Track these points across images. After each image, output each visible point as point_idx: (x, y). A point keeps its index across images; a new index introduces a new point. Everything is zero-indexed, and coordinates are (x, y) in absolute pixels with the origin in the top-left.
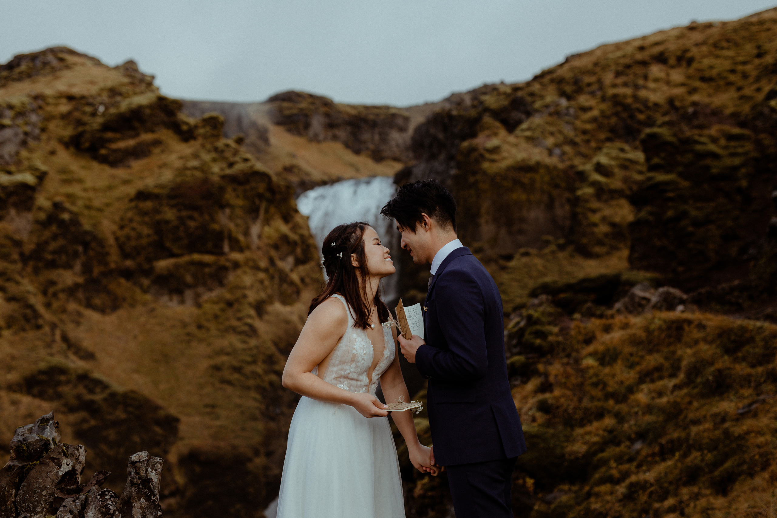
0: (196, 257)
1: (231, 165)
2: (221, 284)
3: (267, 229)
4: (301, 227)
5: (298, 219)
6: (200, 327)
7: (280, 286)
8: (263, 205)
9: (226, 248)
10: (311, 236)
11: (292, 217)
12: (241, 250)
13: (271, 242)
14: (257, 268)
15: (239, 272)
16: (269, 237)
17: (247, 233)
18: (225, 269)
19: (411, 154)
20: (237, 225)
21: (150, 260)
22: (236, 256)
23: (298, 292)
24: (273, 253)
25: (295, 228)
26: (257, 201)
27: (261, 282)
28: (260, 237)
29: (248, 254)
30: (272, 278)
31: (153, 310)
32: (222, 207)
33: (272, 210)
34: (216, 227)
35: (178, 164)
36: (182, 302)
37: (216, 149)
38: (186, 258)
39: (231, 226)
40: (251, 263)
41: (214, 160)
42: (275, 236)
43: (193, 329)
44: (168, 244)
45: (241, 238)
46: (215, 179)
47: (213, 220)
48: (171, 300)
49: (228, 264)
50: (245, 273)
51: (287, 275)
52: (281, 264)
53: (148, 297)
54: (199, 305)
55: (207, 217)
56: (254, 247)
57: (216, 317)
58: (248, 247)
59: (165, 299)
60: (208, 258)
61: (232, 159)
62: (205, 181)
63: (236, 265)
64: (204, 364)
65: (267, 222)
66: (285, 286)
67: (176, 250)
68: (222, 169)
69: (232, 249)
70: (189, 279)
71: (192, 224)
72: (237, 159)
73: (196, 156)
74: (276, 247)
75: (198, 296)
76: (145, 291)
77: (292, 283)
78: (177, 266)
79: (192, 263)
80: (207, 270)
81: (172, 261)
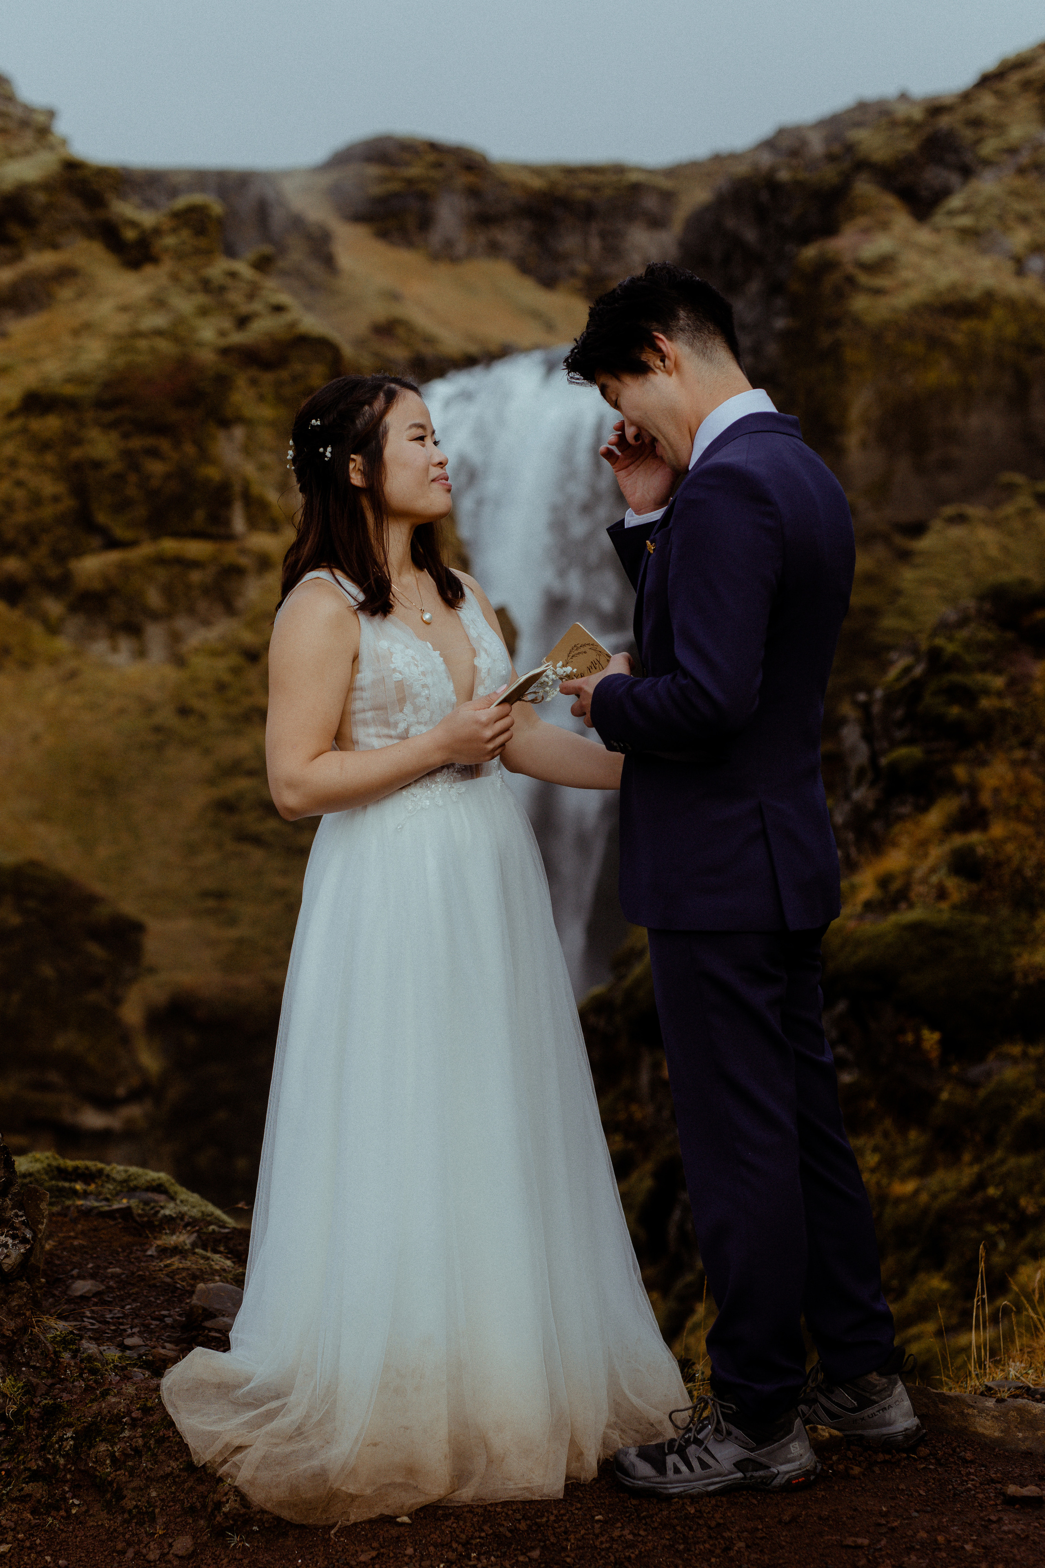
0: (169, 546)
1: (243, 322)
2: (229, 608)
6: (184, 712)
9: (239, 524)
12: (274, 527)
15: (269, 578)
17: (286, 486)
18: (234, 572)
20: (262, 468)
21: (61, 557)
22: (263, 541)
31: (73, 675)
32: (226, 422)
34: (212, 473)
35: (118, 323)
36: (141, 653)
37: (206, 286)
38: (147, 549)
39: (250, 469)
41: (203, 312)
43: (167, 717)
44: (102, 518)
45: (273, 497)
46: (207, 356)
47: (205, 456)
48: (115, 649)
49: (244, 561)
53: (62, 644)
54: (179, 661)
55: (190, 449)
57: (221, 687)
58: (288, 522)
59: (100, 647)
60: (196, 549)
61: (244, 308)
62: (184, 362)
63: (262, 562)
64: (198, 798)
67: (121, 533)
68: (222, 334)
69: (253, 525)
70: (154, 598)
71: (156, 468)
72: (257, 306)
75: (176, 638)
76: (53, 629)
78: (125, 569)
79: (161, 560)
80: (196, 577)
81: (113, 557)
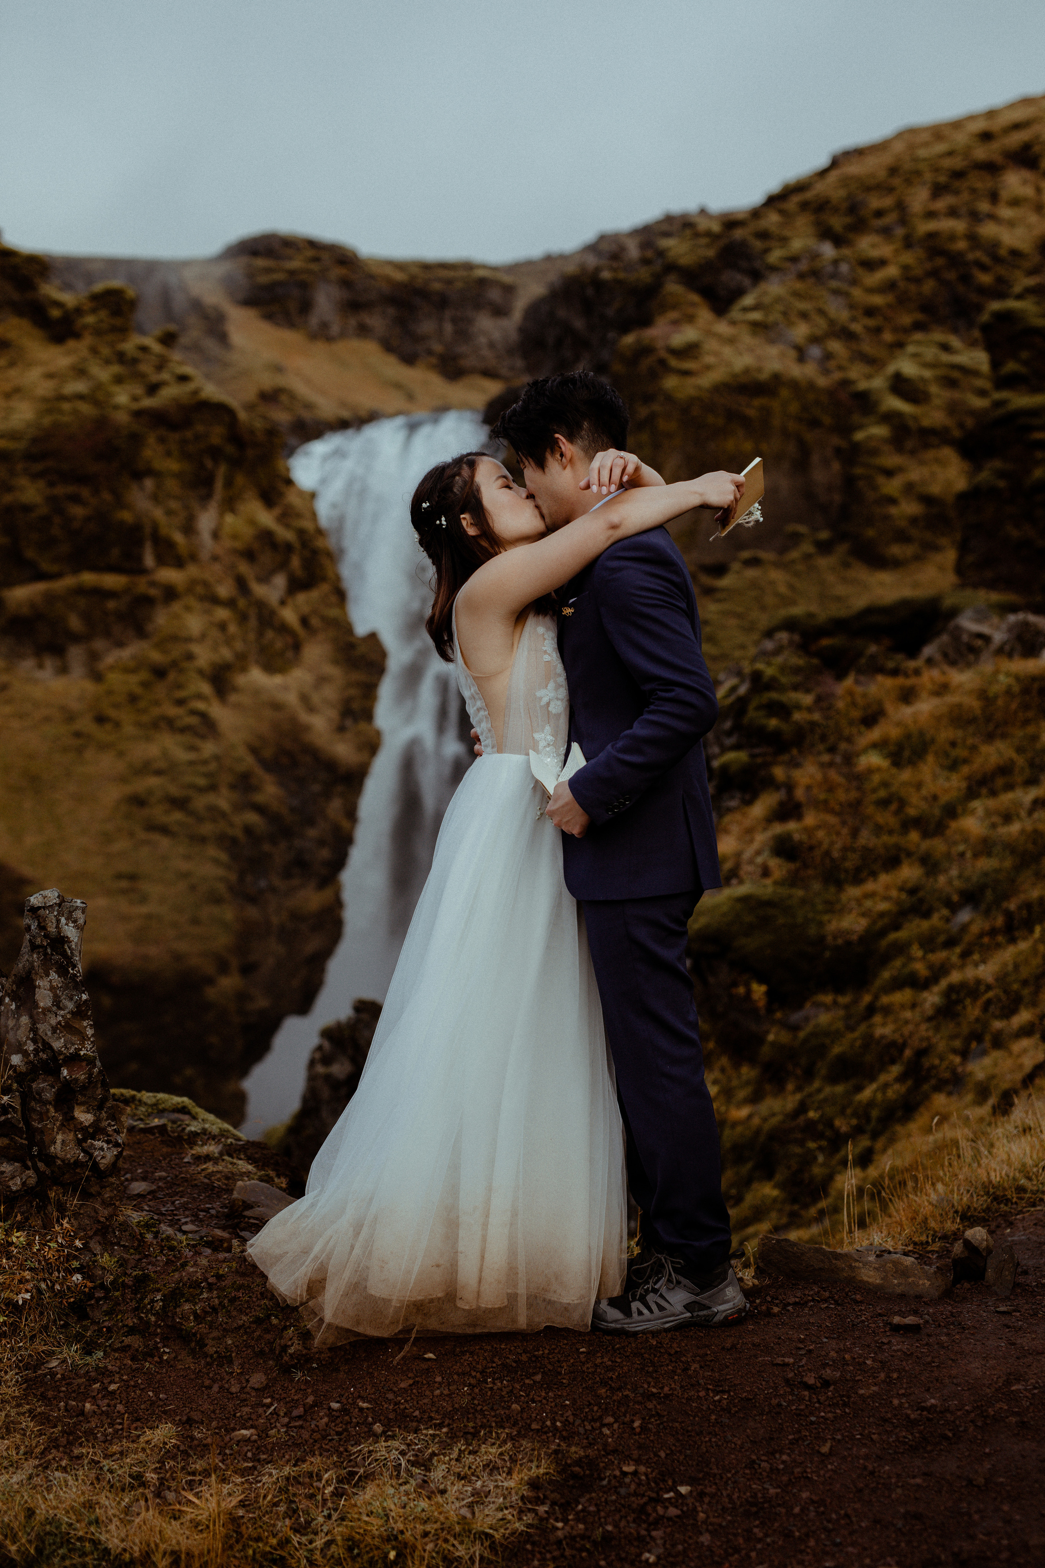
0: (88, 578)
1: (153, 389)
2: (141, 633)
3: (229, 519)
4: (299, 516)
5: (292, 498)
6: (101, 719)
7: (260, 634)
8: (222, 471)
9: (149, 560)
10: (320, 532)
11: (281, 495)
12: (179, 563)
13: (238, 545)
14: (215, 600)
15: (176, 607)
16: (235, 537)
17: (189, 529)
18: (146, 602)
19: (519, 363)
20: (169, 513)
22: (169, 575)
23: (297, 647)
24: (244, 568)
25: (287, 516)
26: (209, 464)
27: (222, 626)
28: (216, 535)
29: (192, 571)
30: (243, 618)
32: (138, 475)
33: (240, 480)
34: (126, 516)
35: (45, 388)
36: (63, 670)
37: (121, 357)
38: (68, 582)
39: (158, 513)
40: (200, 590)
41: (119, 380)
42: (248, 532)
43: (86, 724)
44: (30, 553)
45: (179, 538)
46: (122, 418)
47: (120, 502)
48: (41, 666)
49: (153, 592)
50: (188, 609)
51: (273, 613)
52: (260, 590)
54: (97, 677)
55: (107, 496)
56: (205, 555)
57: (133, 699)
58: (193, 557)
59: (28, 664)
60: (111, 581)
61: (155, 378)
62: (102, 423)
63: (170, 594)
64: (113, 794)
65: (230, 504)
66: (270, 634)
67: (46, 566)
68: (135, 399)
69: (161, 561)
70: (75, 623)
71: (78, 511)
72: (165, 376)
73: (80, 372)
74: (249, 555)
75: (94, 657)
77: (283, 628)
78: (50, 598)
79: (81, 591)
80: (111, 605)
81: (40, 587)
